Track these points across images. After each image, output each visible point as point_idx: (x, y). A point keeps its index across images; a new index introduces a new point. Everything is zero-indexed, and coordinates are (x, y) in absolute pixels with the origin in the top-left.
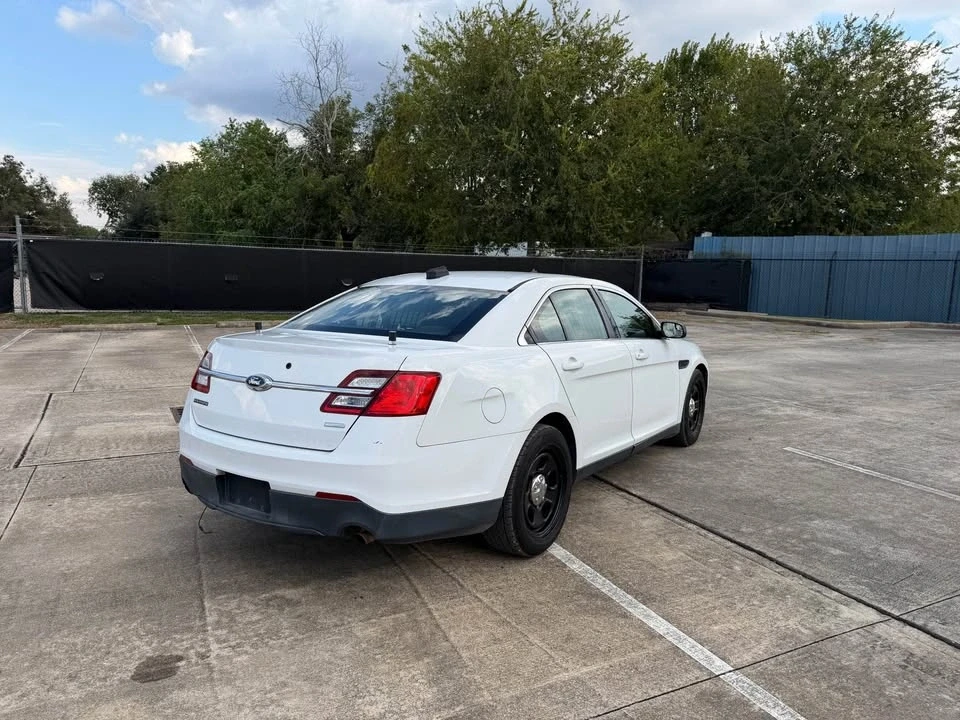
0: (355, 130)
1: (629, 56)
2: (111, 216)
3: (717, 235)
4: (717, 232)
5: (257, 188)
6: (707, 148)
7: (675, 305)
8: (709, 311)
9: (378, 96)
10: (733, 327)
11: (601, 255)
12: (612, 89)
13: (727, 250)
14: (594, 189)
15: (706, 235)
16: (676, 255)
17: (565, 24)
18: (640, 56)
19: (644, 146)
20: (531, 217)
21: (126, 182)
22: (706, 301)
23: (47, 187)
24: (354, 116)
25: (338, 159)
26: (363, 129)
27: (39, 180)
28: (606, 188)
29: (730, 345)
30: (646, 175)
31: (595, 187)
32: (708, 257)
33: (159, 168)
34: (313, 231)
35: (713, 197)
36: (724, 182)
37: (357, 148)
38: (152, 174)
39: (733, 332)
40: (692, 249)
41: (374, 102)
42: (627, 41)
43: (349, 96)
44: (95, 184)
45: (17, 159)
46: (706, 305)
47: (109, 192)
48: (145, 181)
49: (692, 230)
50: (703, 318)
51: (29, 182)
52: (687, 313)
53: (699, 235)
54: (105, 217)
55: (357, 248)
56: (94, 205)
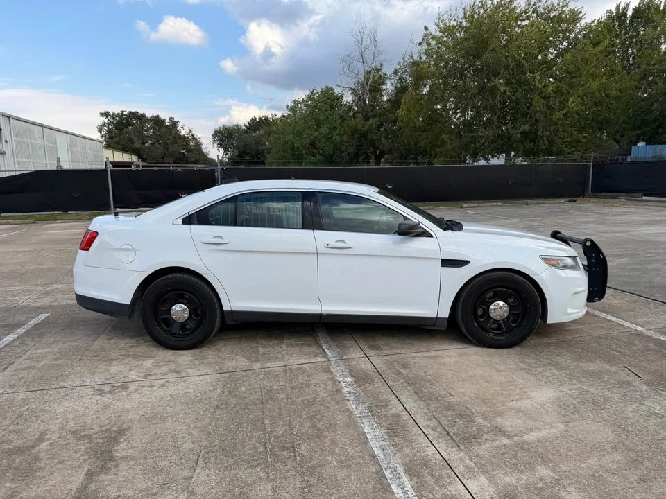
0: (384, 87)
1: (583, 23)
2: (225, 151)
3: (650, 144)
4: (649, 142)
5: (324, 129)
6: (642, 82)
7: (617, 194)
8: (644, 198)
9: (400, 62)
10: (661, 208)
11: (562, 161)
12: (568, 46)
13: (658, 154)
14: (557, 116)
15: (641, 144)
16: (617, 159)
17: (534, 5)
18: (590, 22)
19: (595, 85)
20: (509, 138)
21: (234, 129)
22: (640, 191)
23: (193, 135)
24: (384, 77)
25: (373, 107)
26: (389, 86)
27: (188, 131)
28: (565, 115)
29: (658, 219)
30: (595, 104)
31: (558, 115)
32: (643, 160)
33: (252, 119)
34: (357, 156)
35: (647, 117)
36: (655, 105)
37: (385, 98)
38: (248, 123)
39: (661, 211)
40: (630, 155)
41: (398, 67)
42: (581, 12)
43: (381, 65)
44: (216, 132)
45: (176, 119)
46: (642, 194)
47: (225, 136)
48: (245, 128)
49: (631, 142)
50: (637, 203)
51: (183, 133)
52: (627, 199)
53: (636, 144)
54: (222, 151)
55: (384, 164)
56: (216, 145)
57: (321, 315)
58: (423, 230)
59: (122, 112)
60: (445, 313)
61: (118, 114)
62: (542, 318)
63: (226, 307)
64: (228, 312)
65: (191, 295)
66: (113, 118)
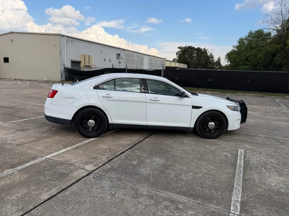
27: (210, 54)
57: (147, 126)
58: (185, 95)
59: (186, 46)
60: (192, 126)
61: (184, 47)
62: (226, 129)
63: (110, 122)
64: (111, 124)
65: (96, 116)
66: (182, 49)
